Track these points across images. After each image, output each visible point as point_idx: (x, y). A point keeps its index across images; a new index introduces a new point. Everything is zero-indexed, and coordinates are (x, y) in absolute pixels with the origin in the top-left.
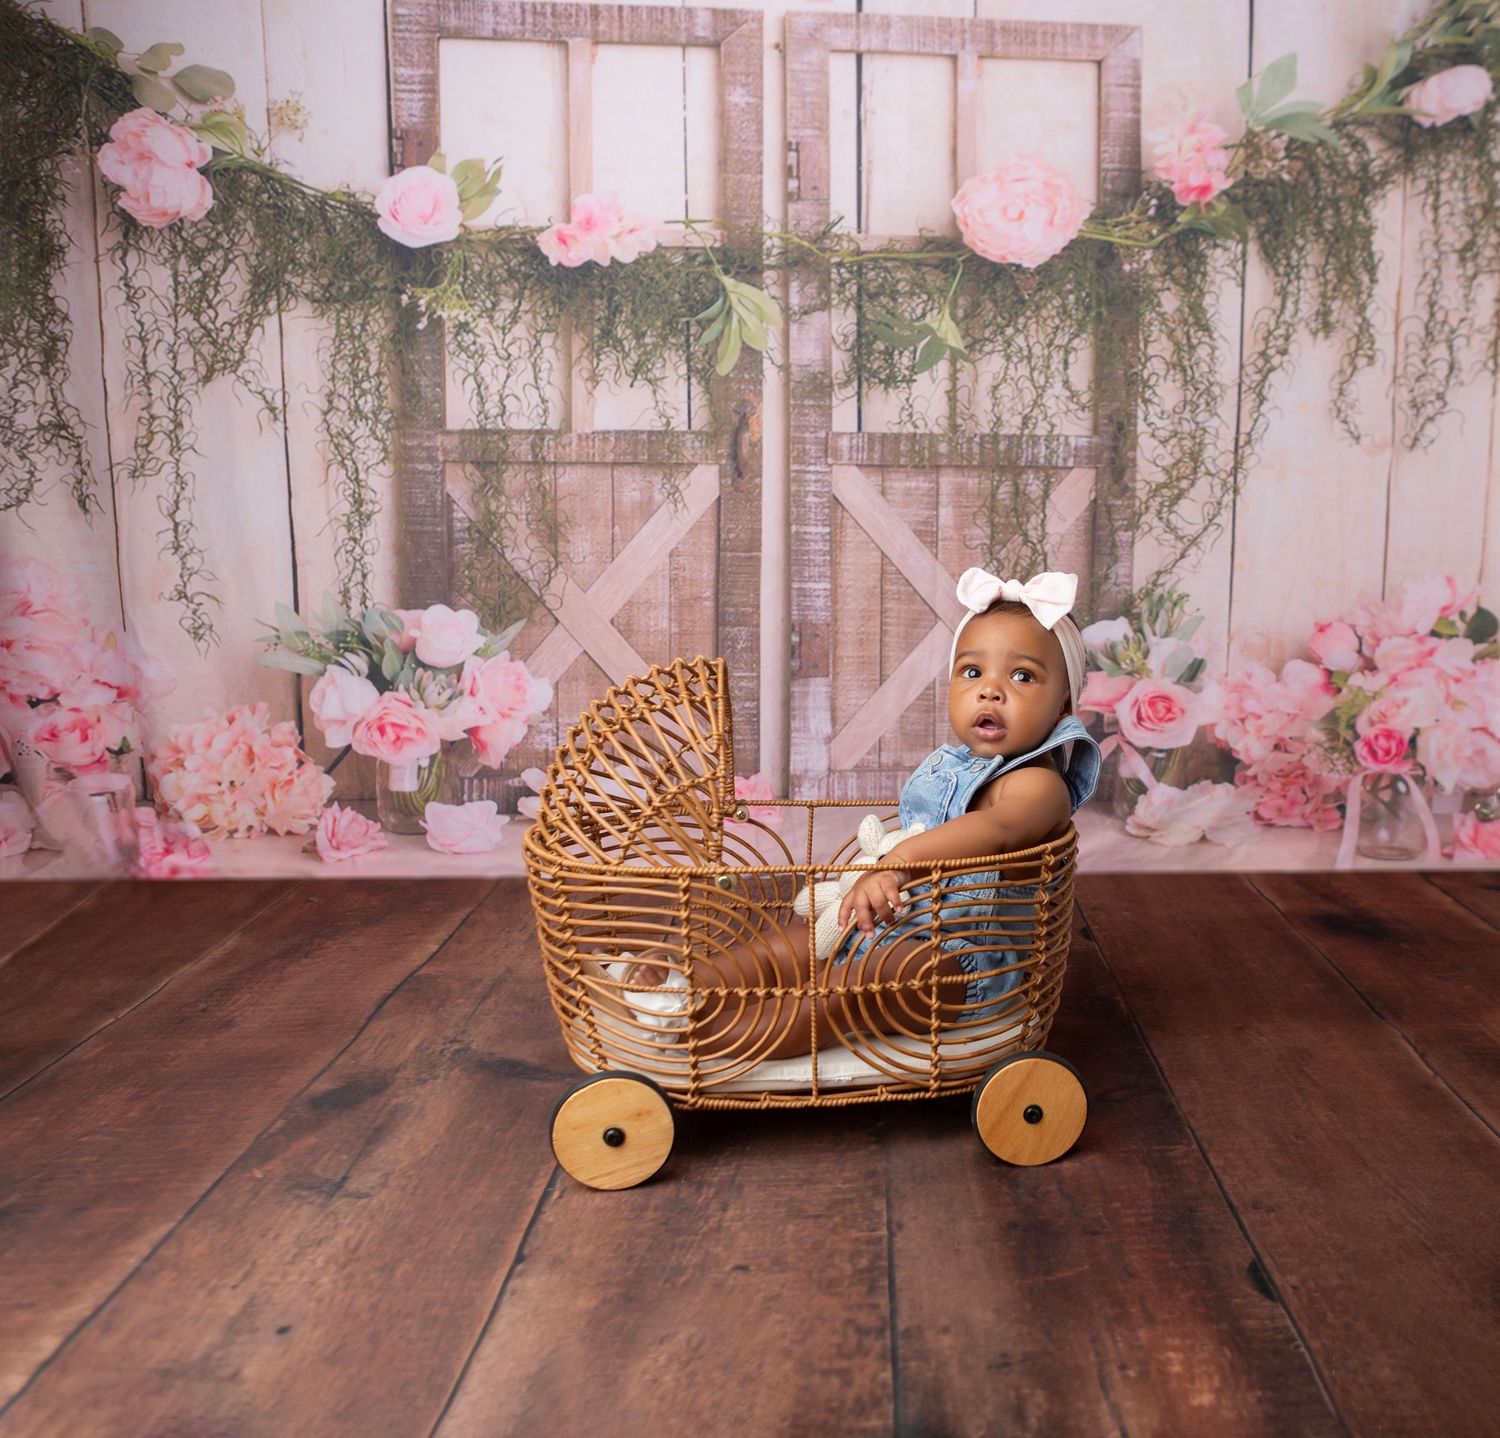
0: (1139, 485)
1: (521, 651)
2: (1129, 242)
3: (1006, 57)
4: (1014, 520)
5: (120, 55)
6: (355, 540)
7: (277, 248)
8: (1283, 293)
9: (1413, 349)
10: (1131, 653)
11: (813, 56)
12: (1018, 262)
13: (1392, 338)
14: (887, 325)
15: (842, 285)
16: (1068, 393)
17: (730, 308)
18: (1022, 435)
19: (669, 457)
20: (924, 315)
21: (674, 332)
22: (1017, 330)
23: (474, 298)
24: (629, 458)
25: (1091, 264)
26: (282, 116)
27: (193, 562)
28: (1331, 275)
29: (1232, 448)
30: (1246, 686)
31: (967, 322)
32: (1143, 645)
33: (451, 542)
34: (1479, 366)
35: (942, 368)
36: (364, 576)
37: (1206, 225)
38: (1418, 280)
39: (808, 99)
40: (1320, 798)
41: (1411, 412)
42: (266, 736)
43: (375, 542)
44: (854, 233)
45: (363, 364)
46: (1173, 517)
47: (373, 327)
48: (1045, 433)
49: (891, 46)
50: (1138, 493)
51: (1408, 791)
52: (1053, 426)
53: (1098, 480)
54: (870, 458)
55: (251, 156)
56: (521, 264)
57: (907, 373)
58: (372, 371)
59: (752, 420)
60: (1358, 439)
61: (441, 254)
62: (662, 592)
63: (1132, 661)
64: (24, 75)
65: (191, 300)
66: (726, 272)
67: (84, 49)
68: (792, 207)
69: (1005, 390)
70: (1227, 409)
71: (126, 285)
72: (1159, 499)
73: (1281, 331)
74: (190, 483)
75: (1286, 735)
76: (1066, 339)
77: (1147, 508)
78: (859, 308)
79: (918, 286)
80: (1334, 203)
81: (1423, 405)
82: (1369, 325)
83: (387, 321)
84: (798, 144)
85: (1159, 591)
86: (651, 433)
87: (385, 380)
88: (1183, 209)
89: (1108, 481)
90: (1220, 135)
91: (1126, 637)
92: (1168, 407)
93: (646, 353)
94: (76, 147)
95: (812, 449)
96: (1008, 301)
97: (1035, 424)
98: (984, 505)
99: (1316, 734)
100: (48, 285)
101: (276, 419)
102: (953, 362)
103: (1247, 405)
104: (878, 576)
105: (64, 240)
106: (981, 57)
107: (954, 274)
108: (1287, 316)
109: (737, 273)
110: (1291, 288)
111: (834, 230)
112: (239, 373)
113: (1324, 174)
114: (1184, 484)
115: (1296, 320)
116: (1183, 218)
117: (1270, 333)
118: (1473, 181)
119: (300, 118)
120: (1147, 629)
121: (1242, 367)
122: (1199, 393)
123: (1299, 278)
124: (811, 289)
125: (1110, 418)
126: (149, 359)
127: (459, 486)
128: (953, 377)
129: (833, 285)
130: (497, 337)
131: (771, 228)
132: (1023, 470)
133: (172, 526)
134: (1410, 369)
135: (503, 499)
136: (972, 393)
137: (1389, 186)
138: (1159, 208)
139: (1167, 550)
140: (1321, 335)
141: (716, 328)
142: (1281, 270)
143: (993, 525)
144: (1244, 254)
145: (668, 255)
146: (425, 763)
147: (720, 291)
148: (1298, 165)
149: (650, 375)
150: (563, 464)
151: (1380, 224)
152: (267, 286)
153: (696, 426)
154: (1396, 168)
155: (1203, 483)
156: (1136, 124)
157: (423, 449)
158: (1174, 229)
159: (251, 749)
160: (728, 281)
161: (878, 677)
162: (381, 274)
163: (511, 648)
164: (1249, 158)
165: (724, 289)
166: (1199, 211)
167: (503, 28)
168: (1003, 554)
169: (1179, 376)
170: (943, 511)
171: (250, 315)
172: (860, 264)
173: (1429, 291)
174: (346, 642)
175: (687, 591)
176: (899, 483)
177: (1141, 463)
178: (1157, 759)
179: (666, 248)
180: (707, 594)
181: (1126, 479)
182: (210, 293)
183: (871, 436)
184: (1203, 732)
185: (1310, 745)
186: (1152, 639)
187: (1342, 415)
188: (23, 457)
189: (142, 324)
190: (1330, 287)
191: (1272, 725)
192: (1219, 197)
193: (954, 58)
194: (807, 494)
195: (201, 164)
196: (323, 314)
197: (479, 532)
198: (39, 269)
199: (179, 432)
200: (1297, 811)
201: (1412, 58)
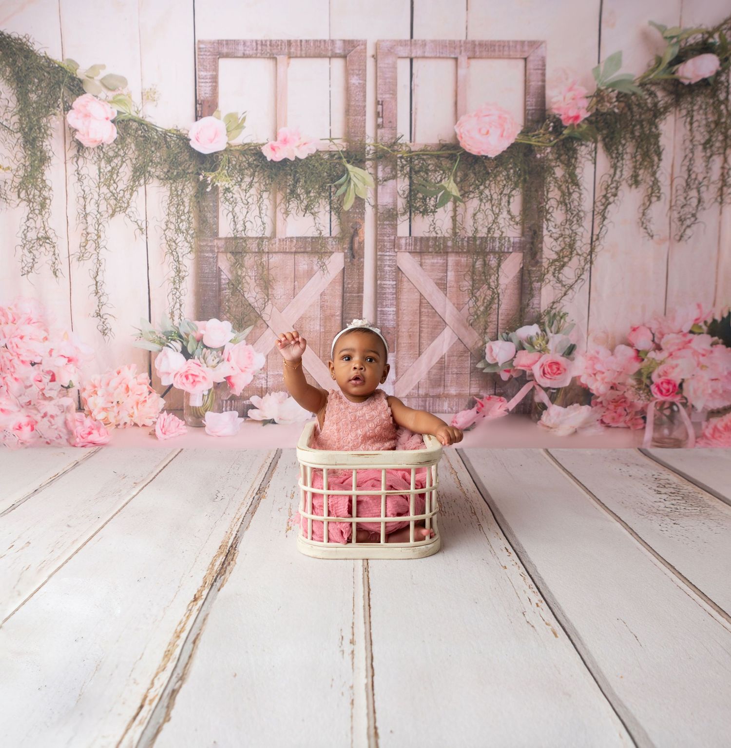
0: (544, 260)
1: (251, 340)
2: (540, 144)
3: (481, 58)
4: (484, 278)
5: (78, 71)
6: (176, 289)
7: (145, 155)
8: (615, 167)
9: (679, 192)
10: (540, 341)
11: (390, 60)
12: (486, 155)
13: (669, 188)
14: (423, 186)
15: (402, 167)
16: (510, 217)
17: (350, 179)
18: (488, 237)
19: (321, 249)
20: (441, 181)
21: (324, 190)
22: (486, 187)
23: (232, 177)
24: (302, 250)
25: (521, 155)
26: (148, 96)
27: (103, 299)
28: (638, 157)
29: (589, 242)
30: (596, 358)
31: (462, 184)
32: (546, 337)
33: (220, 290)
34: (713, 200)
35: (450, 205)
36: (181, 305)
37: (577, 134)
38: (682, 159)
39: (388, 80)
40: (633, 413)
41: (679, 223)
42: (135, 379)
43: (186, 290)
44: (408, 142)
45: (182, 208)
46: (560, 276)
47: (187, 191)
48: (498, 236)
49: (426, 54)
50: (543, 264)
51: (679, 410)
52: (502, 232)
53: (524, 257)
54: (415, 248)
55: (134, 114)
56: (254, 160)
57: (433, 208)
58: (186, 211)
59: (360, 231)
60: (652, 236)
61: (218, 156)
62: (317, 312)
63: (540, 345)
64: (36, 80)
65: (106, 180)
66: (348, 162)
67: (62, 68)
68: (379, 131)
69: (480, 216)
70: (587, 223)
71: (78, 174)
72: (553, 267)
73: (614, 185)
74: (103, 263)
75: (617, 382)
76: (509, 190)
77: (548, 272)
78: (410, 178)
79: (438, 167)
80: (640, 122)
81: (685, 219)
82: (658, 181)
83: (193, 187)
84: (382, 102)
85: (553, 312)
86: (312, 238)
87: (192, 215)
88: (566, 127)
89: (529, 259)
90: (584, 91)
91: (537, 334)
92: (558, 223)
93: (311, 200)
94: (58, 112)
95: (388, 245)
96: (481, 174)
97: (494, 232)
98: (469, 271)
99: (631, 381)
100: (43, 174)
101: (143, 233)
102: (455, 202)
103: (597, 222)
104: (419, 305)
105: (51, 154)
106: (469, 58)
107: (456, 161)
108: (617, 178)
109: (353, 162)
110: (619, 164)
111: (399, 141)
112: (127, 213)
113: (635, 109)
114: (566, 260)
115: (621, 179)
116: (566, 132)
117: (608, 186)
118: (710, 110)
119: (156, 96)
120: (548, 330)
121: (594, 203)
122: (573, 216)
123: (622, 159)
124: (388, 169)
125: (530, 228)
126: (86, 207)
127: (224, 263)
128: (455, 210)
129: (398, 167)
130: (243, 194)
131: (369, 141)
132: (488, 253)
133: (95, 283)
134: (679, 202)
135: (244, 269)
136: (464, 217)
137: (668, 114)
138: (554, 127)
139: (557, 292)
140: (634, 186)
141: (343, 188)
142: (614, 155)
143: (473, 280)
144: (596, 148)
145: (322, 154)
146: (206, 393)
147: (345, 171)
148: (623, 105)
149: (312, 211)
150: (272, 253)
151: (663, 132)
152: (140, 173)
153: (333, 234)
154: (671, 104)
155: (575, 259)
156: (543, 88)
157: (208, 246)
158: (562, 137)
159: (127, 386)
160: (349, 167)
161: (418, 353)
162: (191, 166)
163: (246, 339)
164: (598, 102)
165: (347, 170)
166: (574, 128)
167: (247, 52)
168: (478, 294)
169: (563, 208)
170: (449, 273)
171: (132, 186)
172: (411, 157)
173: (688, 164)
174: (172, 336)
175: (328, 312)
176: (429, 260)
177: (545, 249)
178: (552, 393)
179: (320, 152)
180: (338, 313)
181: (538, 257)
182: (115, 176)
183: (416, 238)
184: (574, 380)
185: (628, 387)
186: (550, 335)
187: (644, 225)
188: (30, 252)
189: (84, 191)
190: (638, 163)
191: (609, 377)
192: (583, 121)
193: (456, 59)
194: (385, 265)
195: (112, 118)
196: (164, 185)
197: (233, 285)
198: (40, 167)
199: (99, 240)
200: (622, 419)
201: (680, 51)
